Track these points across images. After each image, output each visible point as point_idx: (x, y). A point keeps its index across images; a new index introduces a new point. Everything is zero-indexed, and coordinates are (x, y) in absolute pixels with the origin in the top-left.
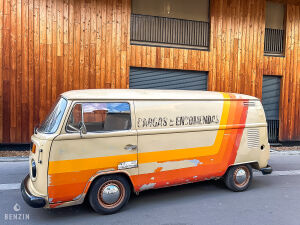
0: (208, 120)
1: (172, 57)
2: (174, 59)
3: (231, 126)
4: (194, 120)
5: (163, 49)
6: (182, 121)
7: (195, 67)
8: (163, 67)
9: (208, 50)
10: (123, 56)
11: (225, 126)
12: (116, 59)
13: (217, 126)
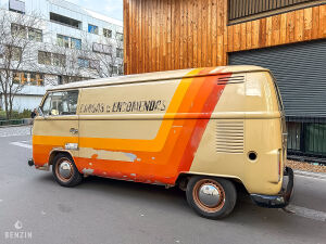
0: (151, 106)
2: (288, 27)
3: (184, 114)
4: (132, 106)
5: (269, 19)
6: (119, 107)
10: (220, 42)
11: (173, 115)
12: (212, 46)
13: (162, 114)
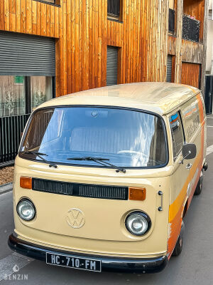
1: (18, 13)
2: (21, 15)
7: (45, 32)
8: (7, 29)
9: (59, 6)
